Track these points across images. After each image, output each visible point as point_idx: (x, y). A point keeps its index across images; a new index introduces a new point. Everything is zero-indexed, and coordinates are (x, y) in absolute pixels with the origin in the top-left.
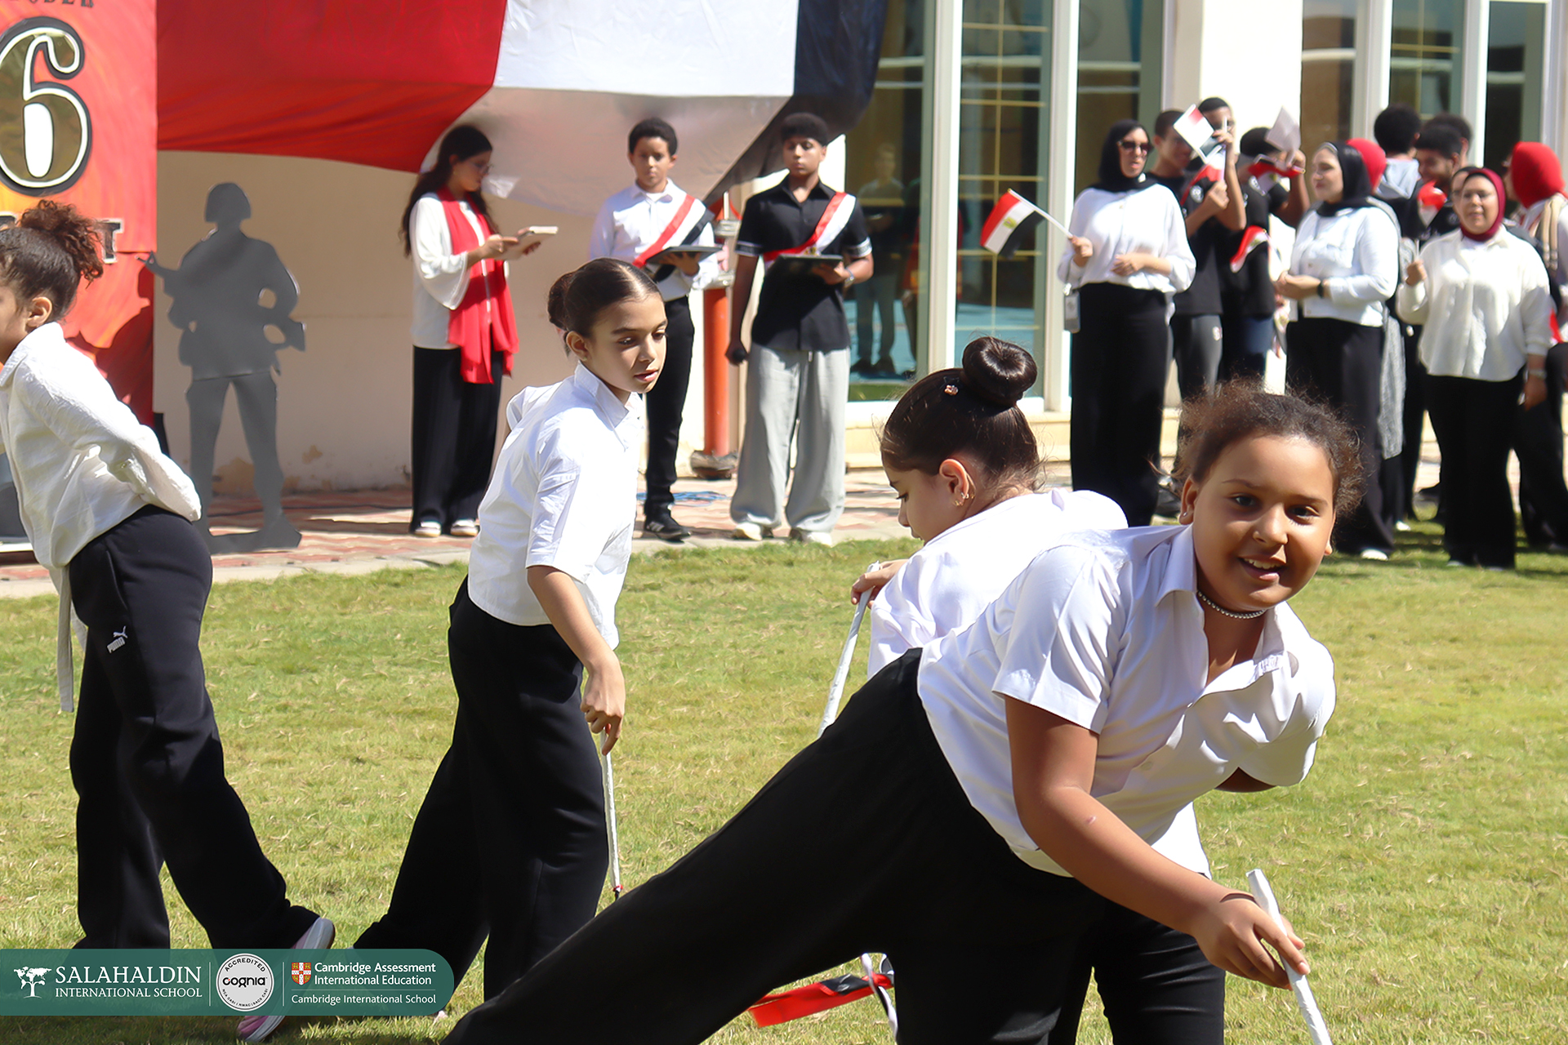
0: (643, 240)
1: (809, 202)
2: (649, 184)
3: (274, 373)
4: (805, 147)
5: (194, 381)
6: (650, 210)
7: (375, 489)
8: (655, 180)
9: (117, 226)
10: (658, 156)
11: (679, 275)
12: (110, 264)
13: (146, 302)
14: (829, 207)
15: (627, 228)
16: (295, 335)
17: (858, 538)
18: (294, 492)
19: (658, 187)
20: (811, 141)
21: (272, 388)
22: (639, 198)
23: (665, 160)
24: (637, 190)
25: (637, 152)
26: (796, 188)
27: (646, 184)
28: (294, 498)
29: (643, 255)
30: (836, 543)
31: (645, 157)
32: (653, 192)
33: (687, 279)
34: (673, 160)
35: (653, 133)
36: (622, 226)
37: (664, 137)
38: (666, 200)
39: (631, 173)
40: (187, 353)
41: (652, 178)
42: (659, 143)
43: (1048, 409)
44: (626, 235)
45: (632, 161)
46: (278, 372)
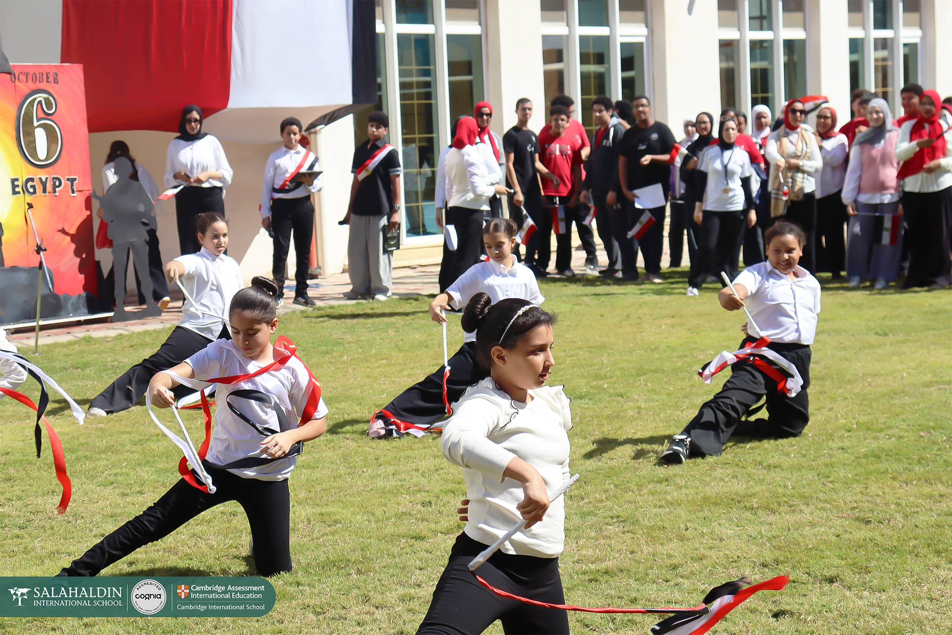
1: (372, 150)
4: (377, 128)
6: (291, 158)
8: (293, 145)
9: (75, 179)
10: (294, 134)
12: (74, 197)
13: (88, 213)
15: (281, 166)
19: (294, 148)
20: (380, 125)
22: (286, 153)
23: (298, 135)
24: (285, 149)
25: (285, 132)
27: (289, 146)
29: (290, 175)
31: (289, 134)
32: (291, 150)
34: (301, 135)
35: (292, 124)
36: (279, 165)
37: (296, 126)
38: (298, 153)
39: (282, 141)
41: (291, 143)
42: (295, 128)
44: (281, 168)
45: (282, 136)
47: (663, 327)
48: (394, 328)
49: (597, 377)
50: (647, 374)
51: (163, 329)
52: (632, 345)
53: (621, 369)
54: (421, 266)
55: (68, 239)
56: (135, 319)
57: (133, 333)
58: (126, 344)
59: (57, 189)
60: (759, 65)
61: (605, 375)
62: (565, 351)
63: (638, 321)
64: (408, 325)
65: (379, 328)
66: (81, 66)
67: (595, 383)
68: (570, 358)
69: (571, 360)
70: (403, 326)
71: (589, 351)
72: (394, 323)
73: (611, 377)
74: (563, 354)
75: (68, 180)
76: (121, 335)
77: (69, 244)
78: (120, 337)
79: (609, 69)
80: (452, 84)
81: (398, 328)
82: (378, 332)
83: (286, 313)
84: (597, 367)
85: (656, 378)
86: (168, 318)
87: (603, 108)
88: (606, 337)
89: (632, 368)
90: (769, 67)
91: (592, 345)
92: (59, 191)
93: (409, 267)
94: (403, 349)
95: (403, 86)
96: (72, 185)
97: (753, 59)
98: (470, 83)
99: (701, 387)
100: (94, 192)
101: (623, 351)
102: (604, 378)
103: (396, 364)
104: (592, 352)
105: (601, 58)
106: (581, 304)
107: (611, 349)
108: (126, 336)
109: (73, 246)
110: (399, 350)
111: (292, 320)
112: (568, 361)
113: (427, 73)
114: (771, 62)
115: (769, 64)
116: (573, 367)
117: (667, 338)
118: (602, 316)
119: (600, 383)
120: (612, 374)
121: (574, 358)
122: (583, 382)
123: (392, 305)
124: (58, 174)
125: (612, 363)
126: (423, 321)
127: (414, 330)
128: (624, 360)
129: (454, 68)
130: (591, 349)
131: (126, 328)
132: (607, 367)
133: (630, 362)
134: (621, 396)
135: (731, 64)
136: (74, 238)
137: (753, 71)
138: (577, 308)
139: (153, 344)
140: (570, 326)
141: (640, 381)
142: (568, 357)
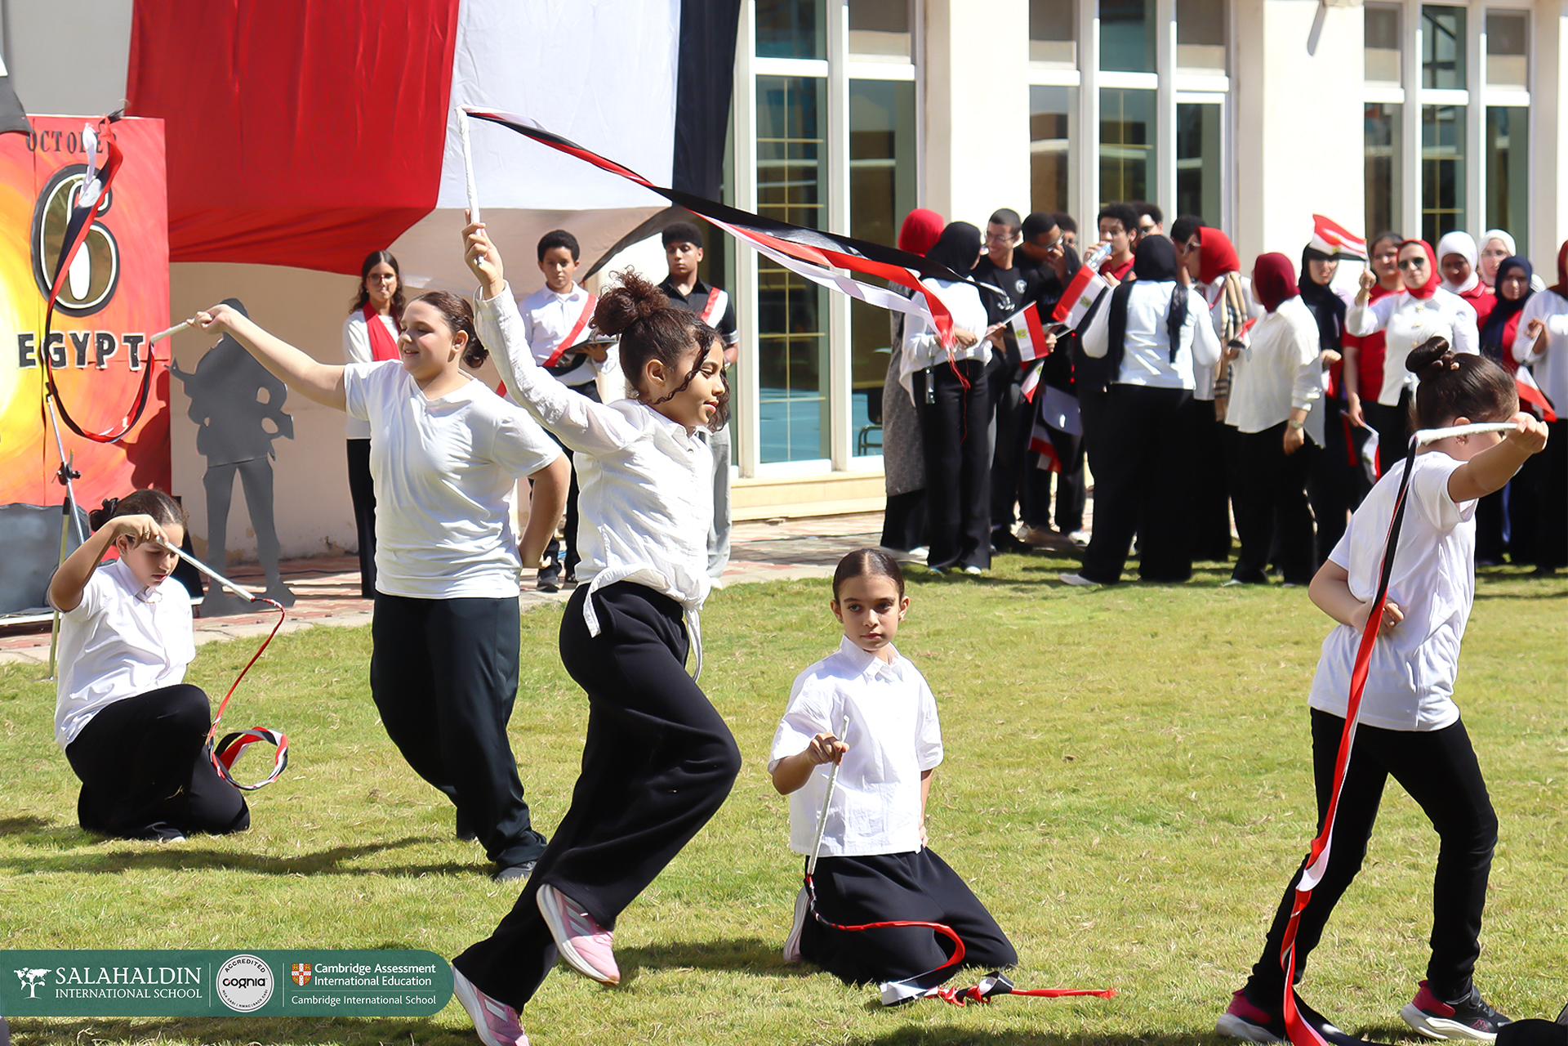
0: (560, 334)
1: (693, 295)
2: (558, 286)
3: (270, 458)
4: (684, 250)
5: (209, 468)
6: (562, 308)
7: (304, 558)
8: (563, 283)
9: (140, 339)
10: (564, 263)
11: (590, 362)
12: (136, 372)
13: (163, 404)
14: (710, 300)
15: (544, 325)
16: (286, 427)
17: (742, 582)
18: (240, 563)
19: (566, 289)
20: (689, 244)
21: (269, 472)
22: (552, 299)
23: (571, 265)
24: (551, 292)
25: (545, 261)
26: (679, 285)
27: (554, 286)
28: (243, 568)
29: (560, 346)
30: (725, 587)
32: (562, 293)
33: (597, 365)
34: (576, 264)
35: (559, 244)
36: (540, 323)
37: (567, 247)
38: (574, 299)
39: (542, 278)
40: (204, 445)
41: (560, 281)
42: (565, 252)
43: (835, 469)
45: (542, 268)
46: (273, 457)
47: (1283, 665)
48: (744, 646)
49: (1170, 773)
50: (1273, 770)
51: (295, 633)
52: (1227, 703)
53: (1216, 757)
54: (788, 519)
55: (123, 452)
56: (244, 613)
57: (239, 640)
58: (225, 662)
59: (105, 357)
60: (1440, 152)
61: (1187, 769)
62: (1092, 710)
63: (1226, 649)
64: (771, 642)
65: (714, 645)
66: (162, 121)
67: (1167, 787)
68: (1105, 728)
69: (1108, 731)
70: (761, 643)
71: (1143, 713)
72: (744, 636)
73: (1200, 775)
74: (1090, 718)
75: (127, 339)
76: (215, 643)
77: (123, 463)
78: (214, 647)
79: (1153, 154)
80: (855, 173)
81: (752, 647)
82: (714, 654)
83: (533, 608)
84: (1164, 751)
85: (1293, 780)
86: (305, 610)
87: (1121, 226)
88: (1171, 682)
89: (1240, 756)
90: (1459, 158)
91: (1146, 700)
92: (108, 360)
93: (764, 520)
94: (766, 692)
95: (763, 175)
96: (134, 350)
97: (1427, 141)
98: (891, 172)
99: (1394, 806)
100: (175, 363)
101: (1210, 716)
102: (1184, 775)
103: (756, 726)
104: (1147, 714)
105: (1138, 133)
106: (1108, 609)
107: (1186, 710)
108: (225, 645)
109: (131, 468)
110: (758, 695)
111: (544, 622)
112: (1104, 733)
113: (811, 151)
114: (1463, 150)
115: (1458, 153)
116: (1116, 747)
117: (1294, 690)
118: (1154, 635)
119: (1181, 787)
120: (1201, 770)
121: (1113, 727)
122: (1144, 784)
123: (736, 596)
124: (107, 329)
125: (1193, 742)
126: (801, 634)
127: (784, 653)
128: (1218, 736)
129: (861, 144)
130: (1145, 708)
131: (223, 629)
132: (1185, 751)
133: (1230, 741)
134: (1229, 819)
135: (1384, 151)
136: (133, 452)
137: (1428, 165)
138: (1103, 616)
139: (276, 665)
140: (1094, 655)
141: (1261, 785)
142: (1102, 724)
